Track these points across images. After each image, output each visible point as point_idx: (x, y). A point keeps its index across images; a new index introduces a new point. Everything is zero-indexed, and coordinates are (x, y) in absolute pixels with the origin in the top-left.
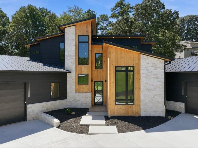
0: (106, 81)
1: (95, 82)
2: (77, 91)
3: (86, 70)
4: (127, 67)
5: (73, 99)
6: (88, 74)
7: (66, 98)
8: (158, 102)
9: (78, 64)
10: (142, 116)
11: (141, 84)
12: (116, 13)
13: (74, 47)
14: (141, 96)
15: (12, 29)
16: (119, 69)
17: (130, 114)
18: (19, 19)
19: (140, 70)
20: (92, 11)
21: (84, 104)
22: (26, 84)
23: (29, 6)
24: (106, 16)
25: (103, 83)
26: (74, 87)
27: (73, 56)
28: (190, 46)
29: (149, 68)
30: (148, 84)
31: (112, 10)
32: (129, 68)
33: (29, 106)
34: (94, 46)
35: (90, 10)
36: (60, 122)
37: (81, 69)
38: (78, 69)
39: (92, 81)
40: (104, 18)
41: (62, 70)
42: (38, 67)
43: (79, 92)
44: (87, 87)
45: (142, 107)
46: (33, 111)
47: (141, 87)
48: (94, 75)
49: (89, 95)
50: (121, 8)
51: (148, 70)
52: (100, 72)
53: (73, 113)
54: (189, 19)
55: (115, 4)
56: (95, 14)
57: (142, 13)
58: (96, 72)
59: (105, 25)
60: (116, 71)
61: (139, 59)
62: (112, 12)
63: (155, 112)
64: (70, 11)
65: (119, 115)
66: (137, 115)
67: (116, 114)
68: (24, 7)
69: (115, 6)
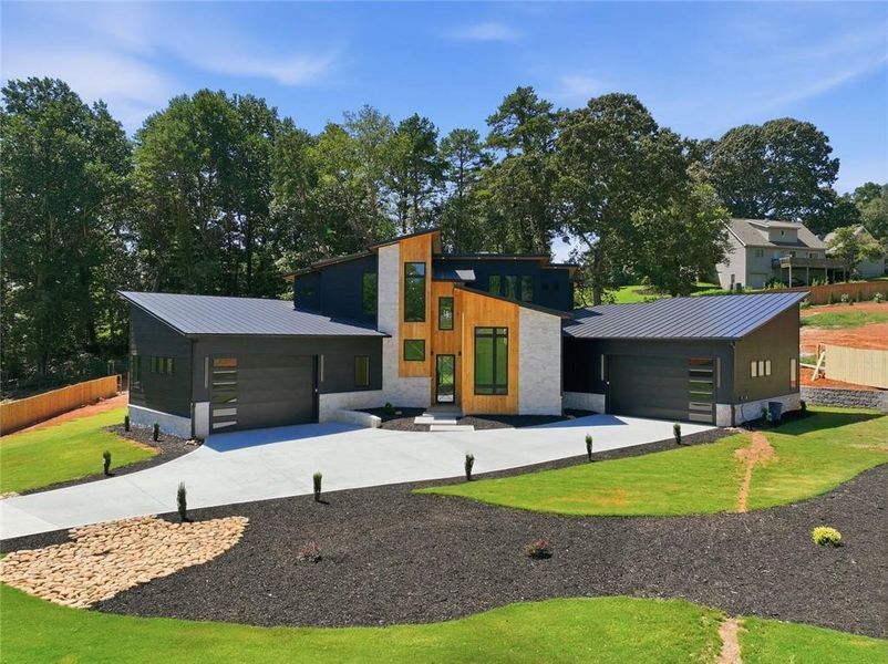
0: (460, 354)
1: (437, 356)
2: (403, 374)
3: (419, 331)
4: (495, 329)
5: (394, 390)
6: (424, 341)
7: (381, 389)
8: (550, 390)
9: (406, 320)
10: (520, 414)
11: (520, 359)
12: (505, 130)
13: (398, 286)
14: (520, 379)
15: (146, 179)
16: (480, 332)
17: (500, 411)
18: (173, 146)
19: (518, 335)
20: (425, 121)
21: (415, 401)
22: (316, 358)
23: (202, 93)
24: (473, 136)
25: (455, 357)
26: (395, 366)
27: (395, 304)
28: (767, 239)
29: (533, 331)
30: (532, 358)
31: (493, 122)
32: (499, 331)
33: (322, 397)
34: (437, 283)
35: (416, 119)
36: (382, 421)
37: (411, 330)
38: (403, 329)
39: (432, 353)
40: (465, 140)
41: (372, 332)
42: (320, 325)
43: (407, 376)
44: (422, 367)
45: (521, 399)
46: (328, 407)
47: (520, 363)
48: (436, 343)
49: (427, 382)
50: (522, 116)
51: (531, 334)
52: (449, 337)
53: (399, 413)
54: (775, 135)
55: (501, 103)
56: (434, 131)
57: (580, 149)
58: (439, 335)
59: (469, 165)
60: (476, 336)
61: (517, 315)
62: (491, 128)
63: (544, 407)
64: (353, 126)
65: (480, 412)
66: (513, 413)
67: (475, 412)
68: (185, 97)
69: (501, 109)
